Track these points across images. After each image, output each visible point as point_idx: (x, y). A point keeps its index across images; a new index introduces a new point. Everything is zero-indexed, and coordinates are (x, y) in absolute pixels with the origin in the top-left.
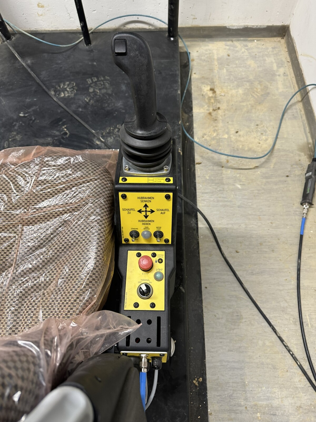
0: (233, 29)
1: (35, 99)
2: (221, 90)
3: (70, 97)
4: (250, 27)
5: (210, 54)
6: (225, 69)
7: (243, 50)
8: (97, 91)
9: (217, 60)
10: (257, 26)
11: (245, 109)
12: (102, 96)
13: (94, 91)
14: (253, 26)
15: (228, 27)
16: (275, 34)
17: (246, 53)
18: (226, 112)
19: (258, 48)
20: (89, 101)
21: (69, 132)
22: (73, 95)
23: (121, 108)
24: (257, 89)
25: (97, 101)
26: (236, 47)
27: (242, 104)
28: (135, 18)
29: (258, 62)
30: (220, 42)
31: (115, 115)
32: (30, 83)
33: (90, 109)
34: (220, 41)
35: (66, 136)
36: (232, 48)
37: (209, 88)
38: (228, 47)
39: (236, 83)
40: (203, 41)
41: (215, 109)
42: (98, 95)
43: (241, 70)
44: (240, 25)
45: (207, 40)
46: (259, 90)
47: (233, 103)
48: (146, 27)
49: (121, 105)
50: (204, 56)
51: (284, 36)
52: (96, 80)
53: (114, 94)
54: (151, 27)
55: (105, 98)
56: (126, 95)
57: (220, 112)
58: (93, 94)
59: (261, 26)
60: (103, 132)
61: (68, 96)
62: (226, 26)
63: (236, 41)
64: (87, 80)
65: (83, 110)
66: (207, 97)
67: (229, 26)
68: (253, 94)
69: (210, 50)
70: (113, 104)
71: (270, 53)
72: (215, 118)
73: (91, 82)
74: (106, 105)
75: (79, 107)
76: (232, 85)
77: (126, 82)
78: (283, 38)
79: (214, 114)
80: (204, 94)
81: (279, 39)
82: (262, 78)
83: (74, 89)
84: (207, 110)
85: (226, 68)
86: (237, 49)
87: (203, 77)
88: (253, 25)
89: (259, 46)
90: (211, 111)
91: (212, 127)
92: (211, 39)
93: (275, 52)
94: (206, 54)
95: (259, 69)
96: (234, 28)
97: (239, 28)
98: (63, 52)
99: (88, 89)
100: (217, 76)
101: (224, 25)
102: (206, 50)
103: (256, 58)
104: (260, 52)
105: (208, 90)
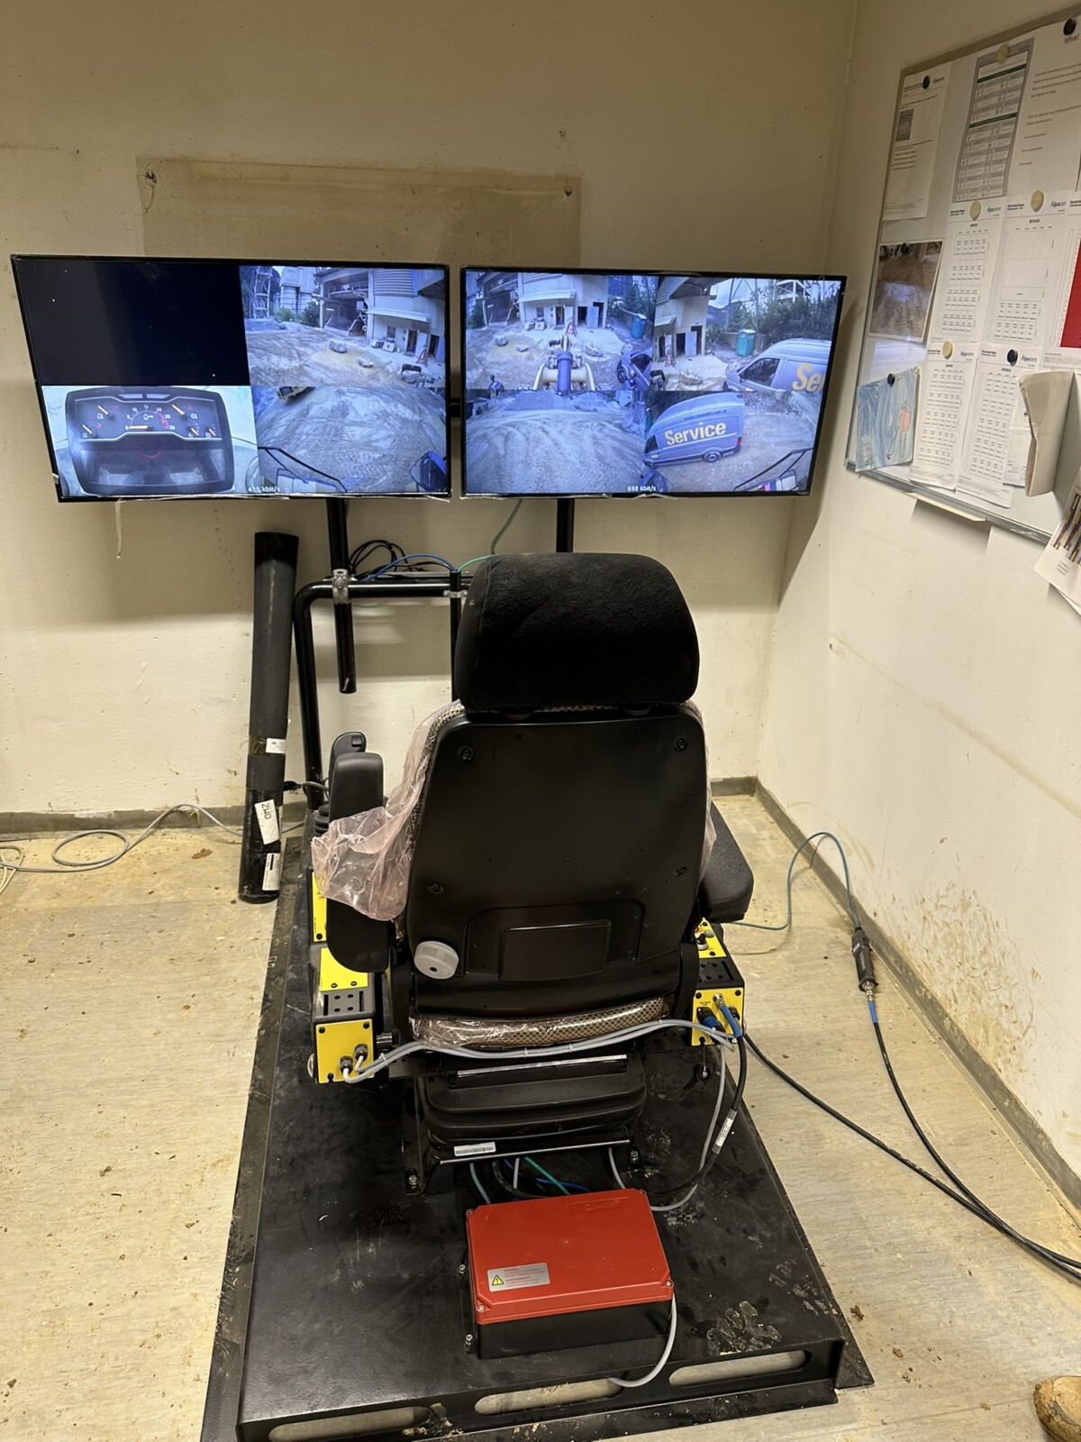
51: (754, 792)
78: (753, 795)
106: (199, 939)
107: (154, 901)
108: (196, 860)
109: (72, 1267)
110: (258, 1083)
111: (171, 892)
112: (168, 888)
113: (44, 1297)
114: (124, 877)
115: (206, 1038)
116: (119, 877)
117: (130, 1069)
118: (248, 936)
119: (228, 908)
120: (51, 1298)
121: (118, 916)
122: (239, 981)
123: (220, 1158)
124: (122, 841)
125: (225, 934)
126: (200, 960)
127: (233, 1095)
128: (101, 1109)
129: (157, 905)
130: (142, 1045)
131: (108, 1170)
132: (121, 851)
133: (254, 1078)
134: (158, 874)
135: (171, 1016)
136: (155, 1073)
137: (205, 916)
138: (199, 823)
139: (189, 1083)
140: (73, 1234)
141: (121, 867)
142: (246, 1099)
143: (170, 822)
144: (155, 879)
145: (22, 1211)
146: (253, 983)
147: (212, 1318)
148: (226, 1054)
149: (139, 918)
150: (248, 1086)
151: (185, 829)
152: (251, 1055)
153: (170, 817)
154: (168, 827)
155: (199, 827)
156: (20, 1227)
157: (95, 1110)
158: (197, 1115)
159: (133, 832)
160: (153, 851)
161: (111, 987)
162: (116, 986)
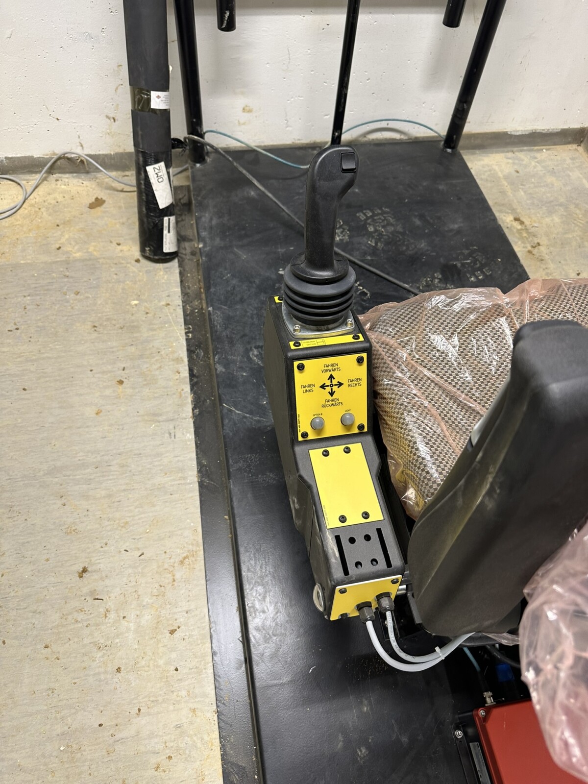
0: (515, 136)
1: (292, 248)
2: (529, 220)
3: (344, 241)
4: (539, 131)
5: (490, 171)
6: (520, 190)
7: (533, 163)
8: (380, 229)
9: (505, 179)
10: (548, 130)
11: (574, 243)
12: (391, 236)
13: (376, 231)
14: (543, 130)
15: (509, 133)
16: (570, 140)
17: (539, 168)
18: (551, 249)
19: (552, 159)
20: (376, 244)
21: (369, 291)
22: (347, 238)
23: (428, 250)
24: (576, 214)
25: (387, 243)
26: (523, 160)
27: (567, 236)
28: (383, 125)
29: (561, 179)
30: (498, 155)
31: (423, 260)
32: (272, 225)
33: (382, 255)
34: (497, 152)
35: (367, 297)
36: (516, 161)
37: (511, 218)
38: (510, 161)
39: (544, 208)
40: (473, 154)
41: (534, 245)
42: (385, 235)
43: (544, 190)
44: (526, 129)
45: (477, 152)
46: (580, 216)
47: (554, 236)
48: (397, 136)
49: (425, 245)
50: (484, 174)
51: (581, 142)
52: (371, 214)
53: (407, 232)
54: (403, 137)
55: (398, 239)
56: (426, 231)
57: (542, 248)
58: (377, 234)
59: (553, 129)
60: (418, 285)
61: (340, 239)
62: (507, 132)
63: (518, 151)
64: (358, 215)
65: (374, 258)
66: (515, 230)
67: (511, 132)
68: (575, 222)
69: (488, 166)
70: (413, 246)
71: (571, 166)
72: (540, 258)
73: (365, 218)
74: (404, 248)
75: (365, 253)
76: (541, 212)
77: (416, 214)
78: (580, 145)
79: (535, 251)
80: (509, 226)
81: (575, 146)
82: (577, 199)
83: (344, 229)
84: (524, 247)
85: (522, 189)
86: (524, 162)
87: (496, 203)
88: (543, 128)
89: (552, 157)
90: (530, 248)
91: (541, 270)
92: (484, 150)
93: (577, 164)
94: (486, 171)
95: (567, 188)
96: (518, 134)
97: (524, 133)
98: (299, 176)
99: (364, 227)
100: (515, 201)
101: (505, 131)
102: (483, 166)
103: (555, 173)
104: (557, 165)
105: (512, 221)
106: (114, 303)
107: (63, 258)
108: (93, 210)
109: (75, 683)
110: (204, 468)
111: (76, 248)
112: (73, 243)
113: (56, 718)
114: (30, 230)
115: (146, 418)
116: (25, 229)
117: (81, 454)
118: (159, 301)
119: (134, 268)
120: (62, 718)
121: (33, 276)
122: (162, 353)
123: (185, 555)
124: (19, 186)
125: (138, 298)
126: (121, 328)
127: (183, 482)
128: (63, 501)
129: (67, 262)
130: (88, 427)
131: (85, 570)
132: (21, 198)
133: (199, 464)
134: (61, 227)
135: (108, 392)
136: (106, 458)
137: (115, 276)
138: (87, 169)
139: (140, 469)
140: (67, 645)
141: (24, 218)
142: (196, 486)
143: (60, 168)
144: (59, 233)
145: (14, 620)
146: (176, 355)
147: (214, 736)
148: (167, 435)
149: (53, 278)
150: (195, 472)
151: (75, 175)
152: (190, 436)
153: (59, 163)
154: (59, 173)
155: (88, 172)
156: (16, 638)
157: (60, 502)
158: (154, 506)
159: (27, 177)
160: (50, 199)
161: (44, 359)
162: (49, 358)
